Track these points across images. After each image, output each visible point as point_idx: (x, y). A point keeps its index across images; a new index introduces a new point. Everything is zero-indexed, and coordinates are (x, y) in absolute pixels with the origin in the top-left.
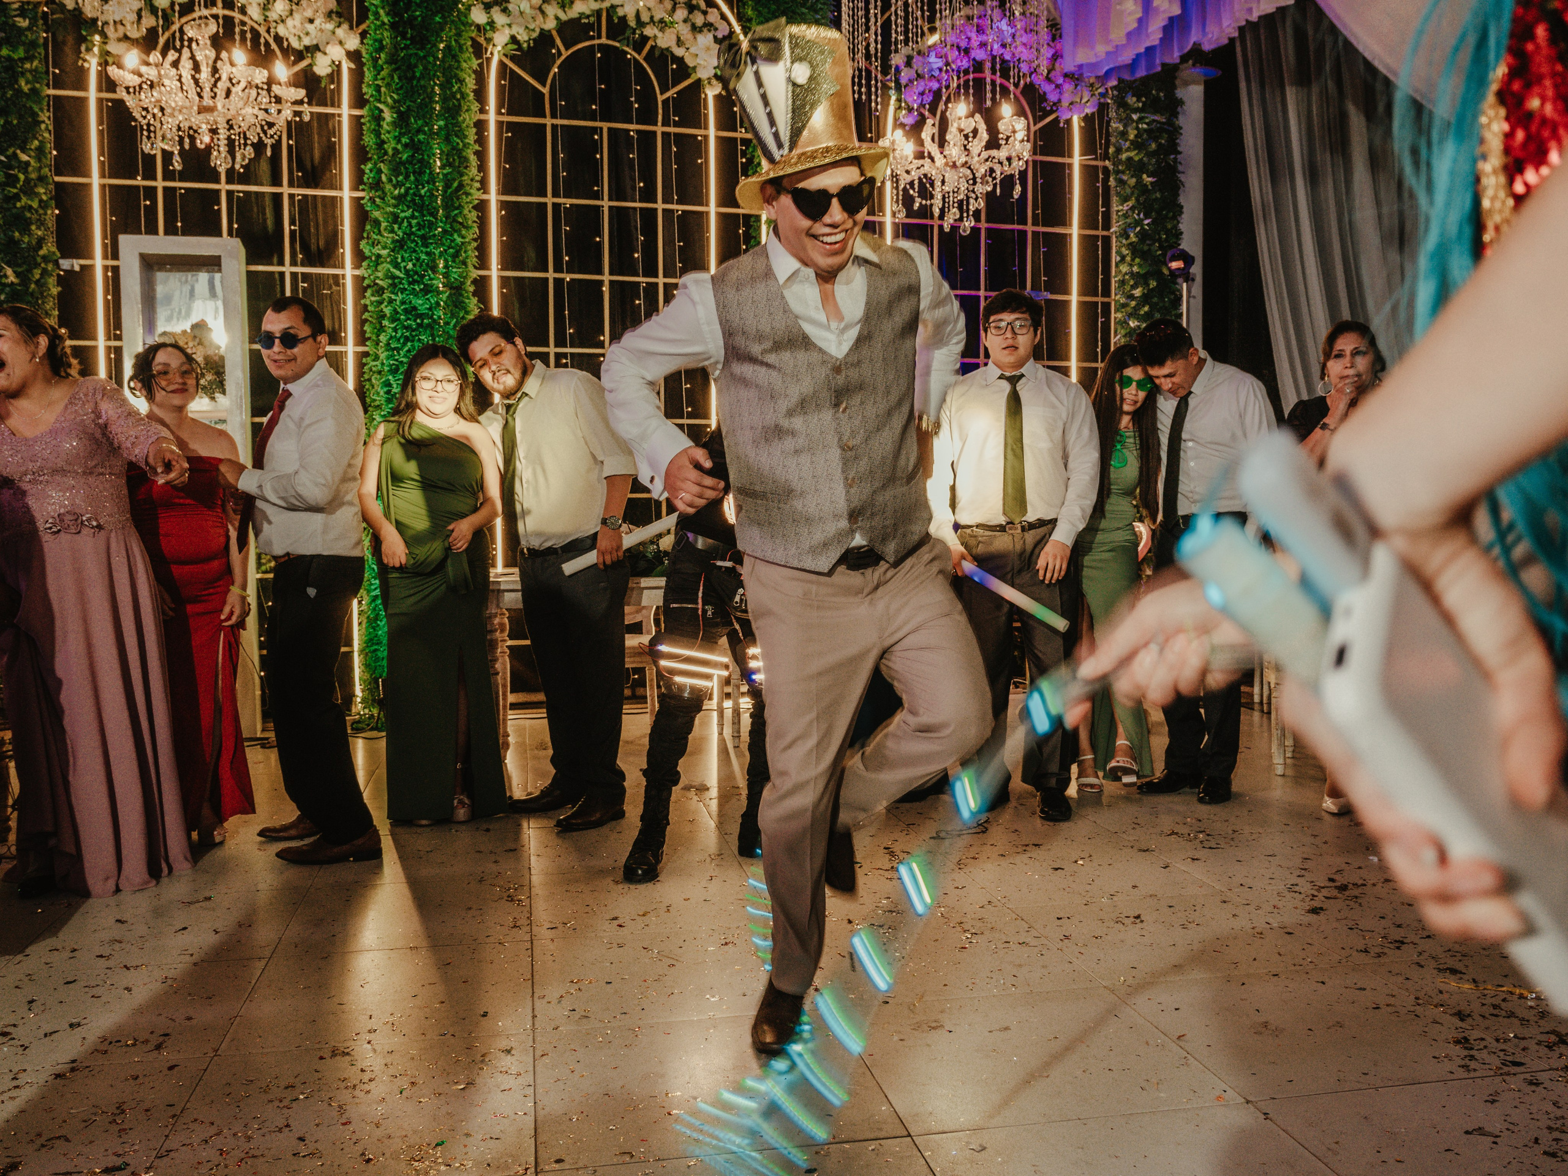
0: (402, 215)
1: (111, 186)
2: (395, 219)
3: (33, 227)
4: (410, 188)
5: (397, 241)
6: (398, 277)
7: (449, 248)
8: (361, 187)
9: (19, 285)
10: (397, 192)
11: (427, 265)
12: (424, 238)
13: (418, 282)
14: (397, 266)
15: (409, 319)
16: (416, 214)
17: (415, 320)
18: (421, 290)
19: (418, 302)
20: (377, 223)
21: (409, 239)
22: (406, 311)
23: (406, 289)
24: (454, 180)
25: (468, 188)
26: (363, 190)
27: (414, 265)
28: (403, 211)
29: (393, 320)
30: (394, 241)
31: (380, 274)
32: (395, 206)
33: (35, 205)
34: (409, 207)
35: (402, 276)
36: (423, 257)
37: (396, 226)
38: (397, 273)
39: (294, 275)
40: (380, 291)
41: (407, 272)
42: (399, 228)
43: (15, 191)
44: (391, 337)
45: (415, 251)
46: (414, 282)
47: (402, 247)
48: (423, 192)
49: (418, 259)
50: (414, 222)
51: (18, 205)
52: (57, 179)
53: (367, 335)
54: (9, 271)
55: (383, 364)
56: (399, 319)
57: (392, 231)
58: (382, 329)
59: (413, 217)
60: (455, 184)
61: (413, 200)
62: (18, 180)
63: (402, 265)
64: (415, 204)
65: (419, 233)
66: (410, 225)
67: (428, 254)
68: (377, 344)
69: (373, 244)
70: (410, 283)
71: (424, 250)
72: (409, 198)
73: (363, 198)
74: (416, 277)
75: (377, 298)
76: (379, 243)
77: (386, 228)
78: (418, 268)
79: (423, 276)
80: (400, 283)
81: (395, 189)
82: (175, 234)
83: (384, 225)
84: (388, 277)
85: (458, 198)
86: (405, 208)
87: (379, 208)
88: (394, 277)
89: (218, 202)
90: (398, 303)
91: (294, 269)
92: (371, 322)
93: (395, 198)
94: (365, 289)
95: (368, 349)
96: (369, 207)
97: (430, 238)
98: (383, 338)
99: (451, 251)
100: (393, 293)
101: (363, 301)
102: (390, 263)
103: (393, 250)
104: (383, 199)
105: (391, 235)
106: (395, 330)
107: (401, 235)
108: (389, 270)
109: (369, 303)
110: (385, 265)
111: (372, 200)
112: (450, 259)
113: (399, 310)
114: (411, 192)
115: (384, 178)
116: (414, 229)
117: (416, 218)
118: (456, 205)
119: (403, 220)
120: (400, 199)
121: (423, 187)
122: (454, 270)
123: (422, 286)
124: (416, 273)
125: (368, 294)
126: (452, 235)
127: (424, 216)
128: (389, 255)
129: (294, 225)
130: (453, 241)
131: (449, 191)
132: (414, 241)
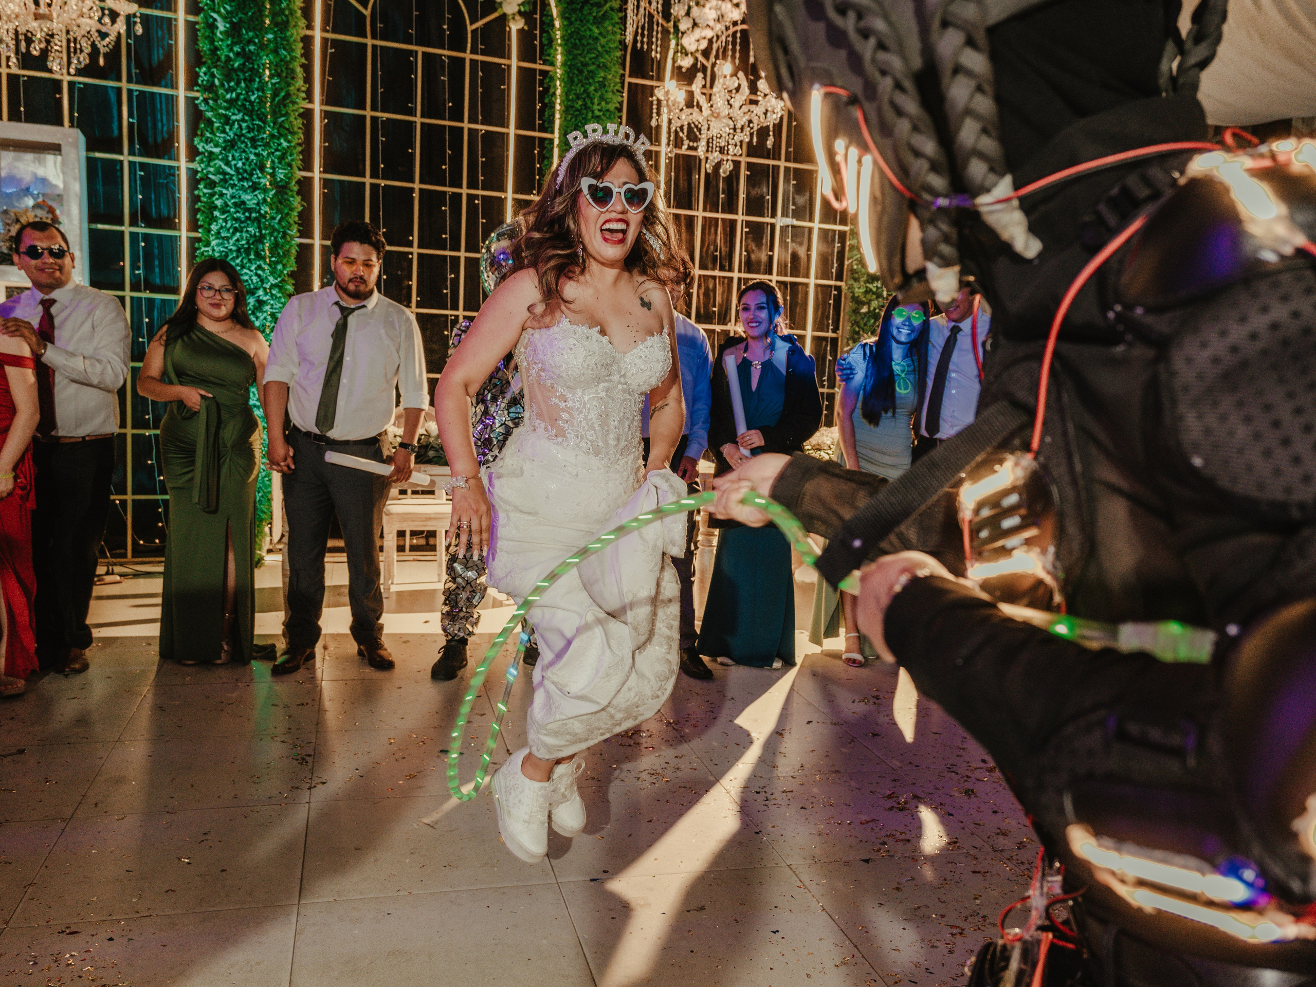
0: (233, 118)
2: (227, 120)
4: (241, 94)
5: (228, 141)
6: (229, 174)
7: (277, 150)
8: (195, 88)
10: (228, 96)
11: (256, 164)
12: (253, 140)
13: (247, 180)
14: (228, 163)
15: (238, 212)
16: (247, 118)
17: (244, 214)
18: (249, 187)
19: (246, 197)
20: (210, 122)
21: (239, 140)
22: (235, 204)
23: (236, 185)
24: (282, 89)
25: (294, 97)
26: (198, 91)
27: (244, 164)
28: (234, 114)
29: (223, 212)
30: (225, 141)
31: (212, 169)
32: (227, 109)
34: (239, 111)
35: (232, 172)
36: (252, 157)
37: (227, 128)
38: (228, 169)
41: (237, 169)
42: (231, 129)
44: (222, 227)
45: (244, 151)
46: (243, 179)
47: (233, 146)
48: (253, 98)
49: (247, 159)
50: (244, 125)
53: (199, 223)
55: (213, 250)
56: (229, 211)
57: (224, 132)
58: (214, 219)
59: (243, 120)
60: (283, 94)
61: (244, 105)
63: (233, 163)
64: (246, 109)
65: (249, 135)
66: (240, 127)
67: (256, 155)
68: (209, 232)
69: (206, 142)
70: (240, 180)
71: (253, 151)
72: (240, 103)
73: (197, 98)
74: (245, 175)
75: (209, 191)
76: (212, 141)
77: (218, 128)
78: (247, 167)
79: (251, 175)
80: (231, 179)
81: (227, 93)
82: (19, 120)
83: (216, 125)
84: (219, 173)
85: (285, 106)
86: (236, 112)
87: (212, 109)
88: (224, 173)
89: (60, 91)
90: (228, 197)
91: (132, 158)
92: (204, 212)
93: (226, 101)
94: (198, 182)
95: (200, 235)
96: (203, 107)
97: (258, 140)
98: (214, 227)
99: (278, 153)
100: (224, 188)
101: (196, 192)
102: (222, 160)
103: (224, 149)
104: (215, 101)
105: (222, 135)
106: (225, 221)
107: (232, 136)
108: (220, 167)
109: (201, 194)
110: (217, 161)
111: (206, 101)
112: (276, 161)
113: (230, 203)
114: (242, 97)
115: (217, 82)
116: (244, 132)
117: (246, 121)
118: (283, 112)
119: (234, 122)
120: (232, 103)
121: (253, 94)
122: (281, 171)
123: (250, 184)
124: (245, 171)
125: (201, 186)
126: (278, 139)
127: (253, 120)
128: (221, 153)
129: (133, 118)
130: (280, 144)
131: (277, 99)
132: (244, 142)
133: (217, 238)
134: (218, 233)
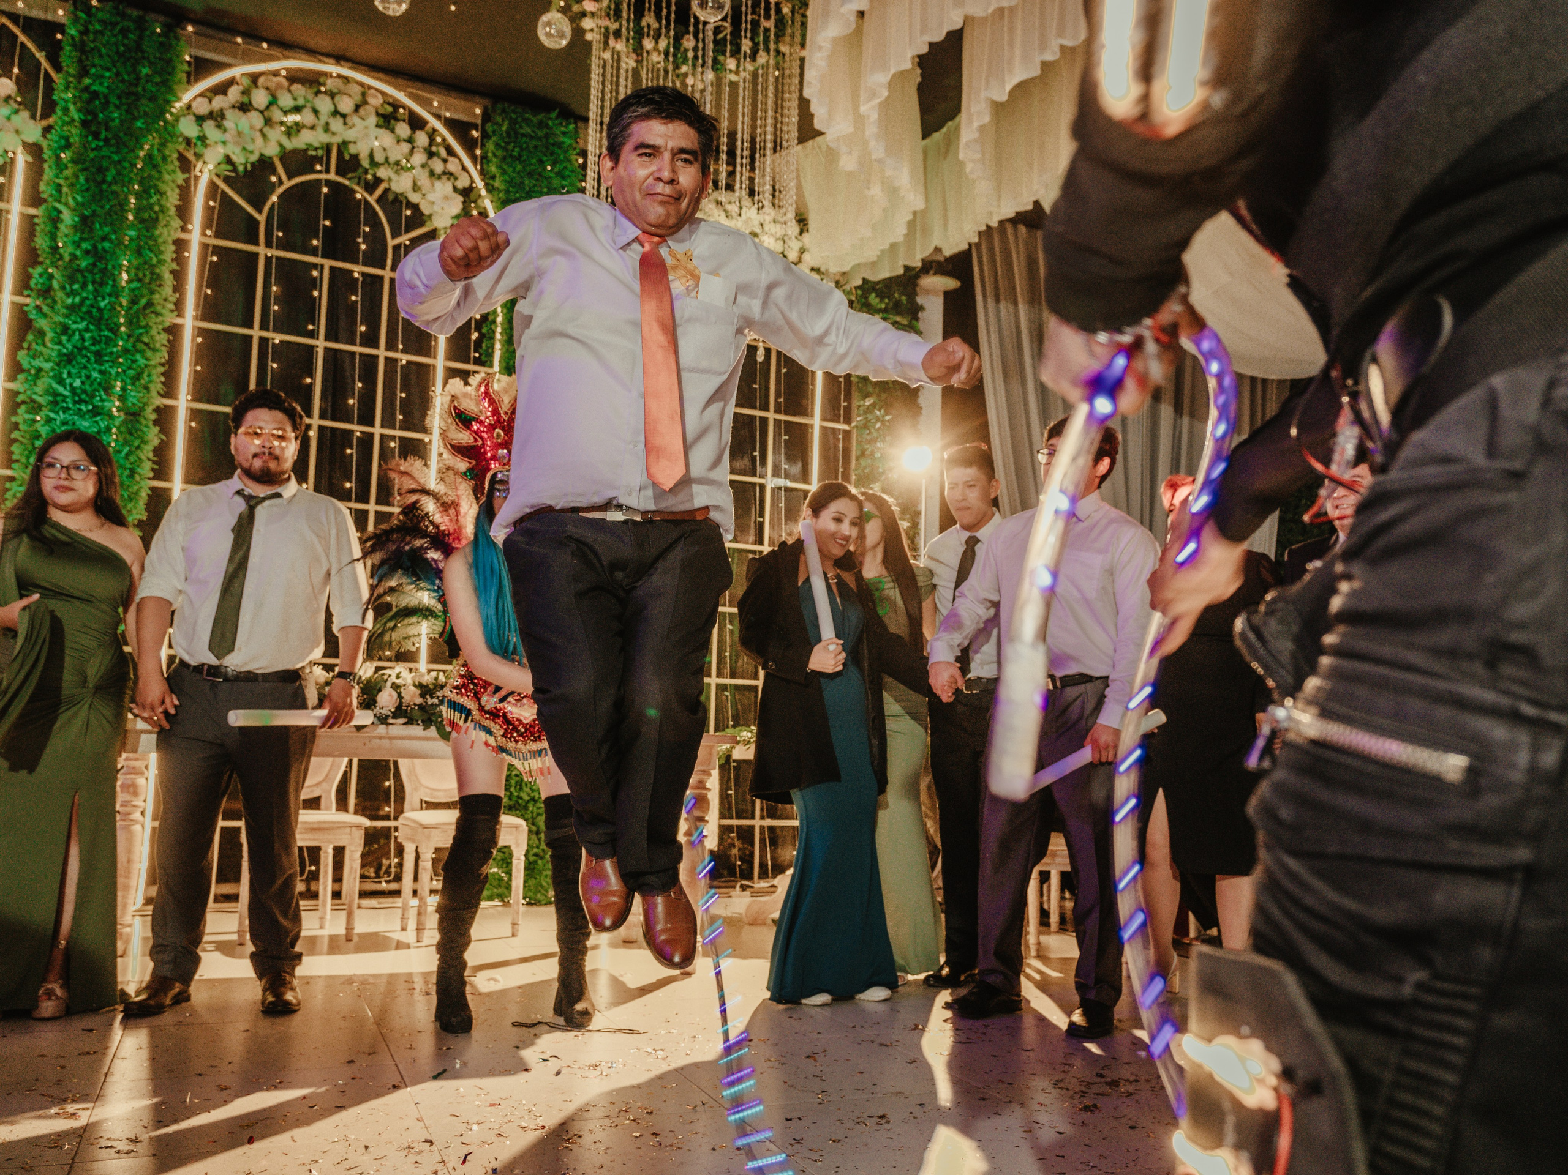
0: (74, 326)
2: (65, 329)
4: (87, 298)
5: (65, 354)
6: (61, 395)
7: (130, 368)
8: (26, 293)
10: (69, 301)
11: (100, 384)
12: (98, 354)
13: (86, 402)
14: (61, 382)
16: (92, 327)
18: (89, 411)
20: (41, 333)
21: (80, 353)
23: (69, 409)
24: (142, 296)
25: (158, 308)
26: (28, 296)
27: (83, 383)
28: (75, 322)
30: (60, 354)
31: (38, 390)
32: (66, 316)
34: (83, 319)
35: (67, 393)
36: (95, 375)
37: (64, 338)
38: (61, 389)
41: (73, 390)
42: (69, 340)
45: (85, 368)
46: (81, 401)
47: (69, 361)
48: (102, 304)
49: (88, 377)
50: (87, 335)
53: (15, 456)
57: (59, 343)
59: (87, 330)
60: (143, 301)
61: (89, 313)
63: (68, 381)
64: (91, 317)
65: (93, 348)
66: (83, 339)
67: (102, 372)
69: (34, 356)
70: (75, 402)
71: (97, 367)
72: (84, 309)
73: (28, 305)
74: (83, 396)
75: (32, 416)
76: (41, 354)
77: (51, 340)
78: (87, 387)
79: (93, 396)
80: (64, 401)
81: (69, 297)
83: (50, 335)
84: (48, 394)
85: (145, 316)
86: (79, 320)
87: (45, 315)
88: (55, 394)
90: (58, 423)
92: (22, 443)
93: (67, 307)
94: (17, 405)
95: (13, 471)
96: (34, 316)
97: (106, 355)
99: (131, 372)
100: (53, 411)
101: (14, 419)
102: (54, 377)
103: (58, 364)
104: (51, 307)
105: (57, 348)
107: (70, 348)
108: (50, 386)
109: (20, 420)
110: (46, 379)
111: (39, 308)
112: (128, 381)
114: (88, 302)
115: (55, 284)
116: (87, 344)
117: (91, 331)
118: (143, 323)
119: (74, 332)
120: (73, 309)
121: (104, 299)
122: (133, 394)
123: (90, 407)
124: (85, 392)
125: (22, 409)
126: (133, 355)
127: (101, 330)
128: (53, 369)
130: (134, 362)
131: (135, 308)
132: (86, 356)
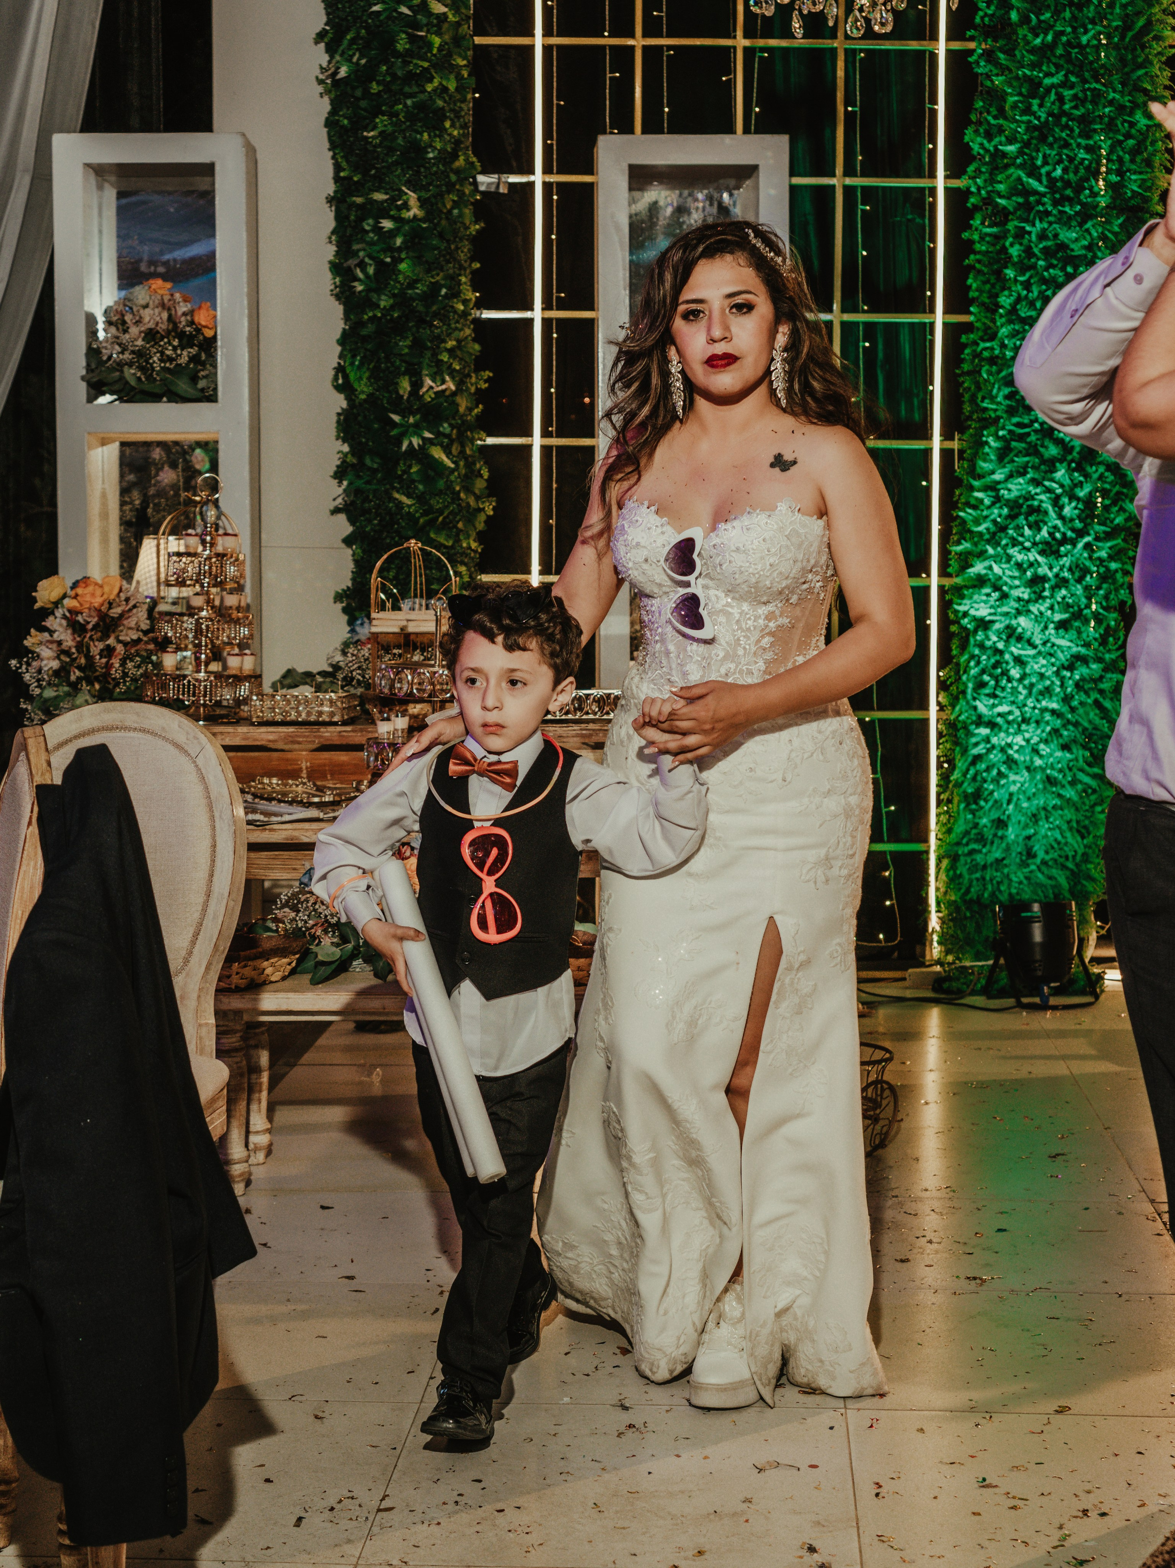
0: (1048, 81)
1: (560, 47)
2: (1034, 88)
3: (447, 124)
4: (1062, 33)
5: (1035, 128)
6: (1035, 192)
7: (1128, 136)
8: (969, 33)
9: (423, 220)
10: (1038, 41)
11: (1088, 168)
12: (1084, 120)
13: (1069, 200)
14: (1033, 172)
15: (1053, 266)
16: (1073, 79)
17: (1063, 269)
18: (1077, 213)
19: (1068, 235)
20: (996, 97)
21: (1057, 122)
22: (1046, 251)
23: (1047, 213)
24: (1138, 14)
25: (1158, 27)
26: (972, 39)
27: (1065, 170)
28: (1048, 74)
29: (1022, 268)
30: (1030, 128)
31: (1001, 187)
32: (1033, 66)
33: (452, 86)
34: (1058, 67)
35: (1042, 189)
36: (1082, 154)
37: (1035, 102)
38: (1034, 183)
39: (849, 191)
40: (1001, 216)
41: (1052, 182)
42: (1041, 106)
43: (426, 65)
44: (1019, 299)
45: (1067, 145)
46: (1065, 199)
47: (1043, 139)
48: (1084, 39)
49: (1071, 160)
50: (1067, 93)
51: (429, 88)
52: (478, 40)
53: (972, 294)
54: (412, 197)
55: (1003, 346)
56: (1034, 267)
57: (1028, 111)
58: (1004, 284)
59: (1065, 84)
60: (1141, 23)
61: (1067, 56)
62: (430, 45)
63: (1043, 171)
64: (1069, 61)
65: (1077, 113)
66: (1061, 99)
67: (1089, 149)
68: (994, 311)
69: (989, 136)
70: (1055, 203)
71: (1083, 142)
72: (1059, 51)
73: (971, 52)
74: (1069, 192)
75: (994, 230)
76: (1001, 130)
77: (1014, 106)
78: (1071, 176)
79: (1079, 189)
80: (1039, 202)
81: (1037, 35)
82: (660, 131)
83: (1012, 99)
84: (1019, 194)
85: (1143, 47)
86: (1053, 70)
87: (1004, 70)
88: (1027, 192)
89: (729, 69)
90: (1034, 237)
91: (848, 181)
92: (979, 272)
93: (1032, 51)
94: (970, 214)
95: (972, 318)
96: (982, 68)
97: (1093, 122)
98: (1005, 300)
99: (1131, 142)
100: (1026, 221)
101: (965, 235)
102: (1022, 166)
103: (1027, 144)
104: (1010, 53)
105: (1025, 118)
106: (1027, 286)
107: (1043, 116)
108: (1019, 179)
109: (976, 237)
110: (1011, 170)
111: (989, 55)
112: (1127, 157)
113: (1036, 251)
114: (1064, 39)
115: (1014, 16)
116: (1067, 107)
117: (1072, 87)
118: (1140, 60)
119: (1048, 91)
120: (1045, 51)
121: (1086, 32)
122: (1133, 177)
123: (1078, 208)
124: (1068, 184)
125: (976, 222)
126: (1131, 113)
127: (1085, 81)
128: (1021, 153)
129: (854, 106)
130: (1132, 125)
131: (1130, 34)
132: (1067, 126)
133: (1010, 322)
134: (1013, 310)
